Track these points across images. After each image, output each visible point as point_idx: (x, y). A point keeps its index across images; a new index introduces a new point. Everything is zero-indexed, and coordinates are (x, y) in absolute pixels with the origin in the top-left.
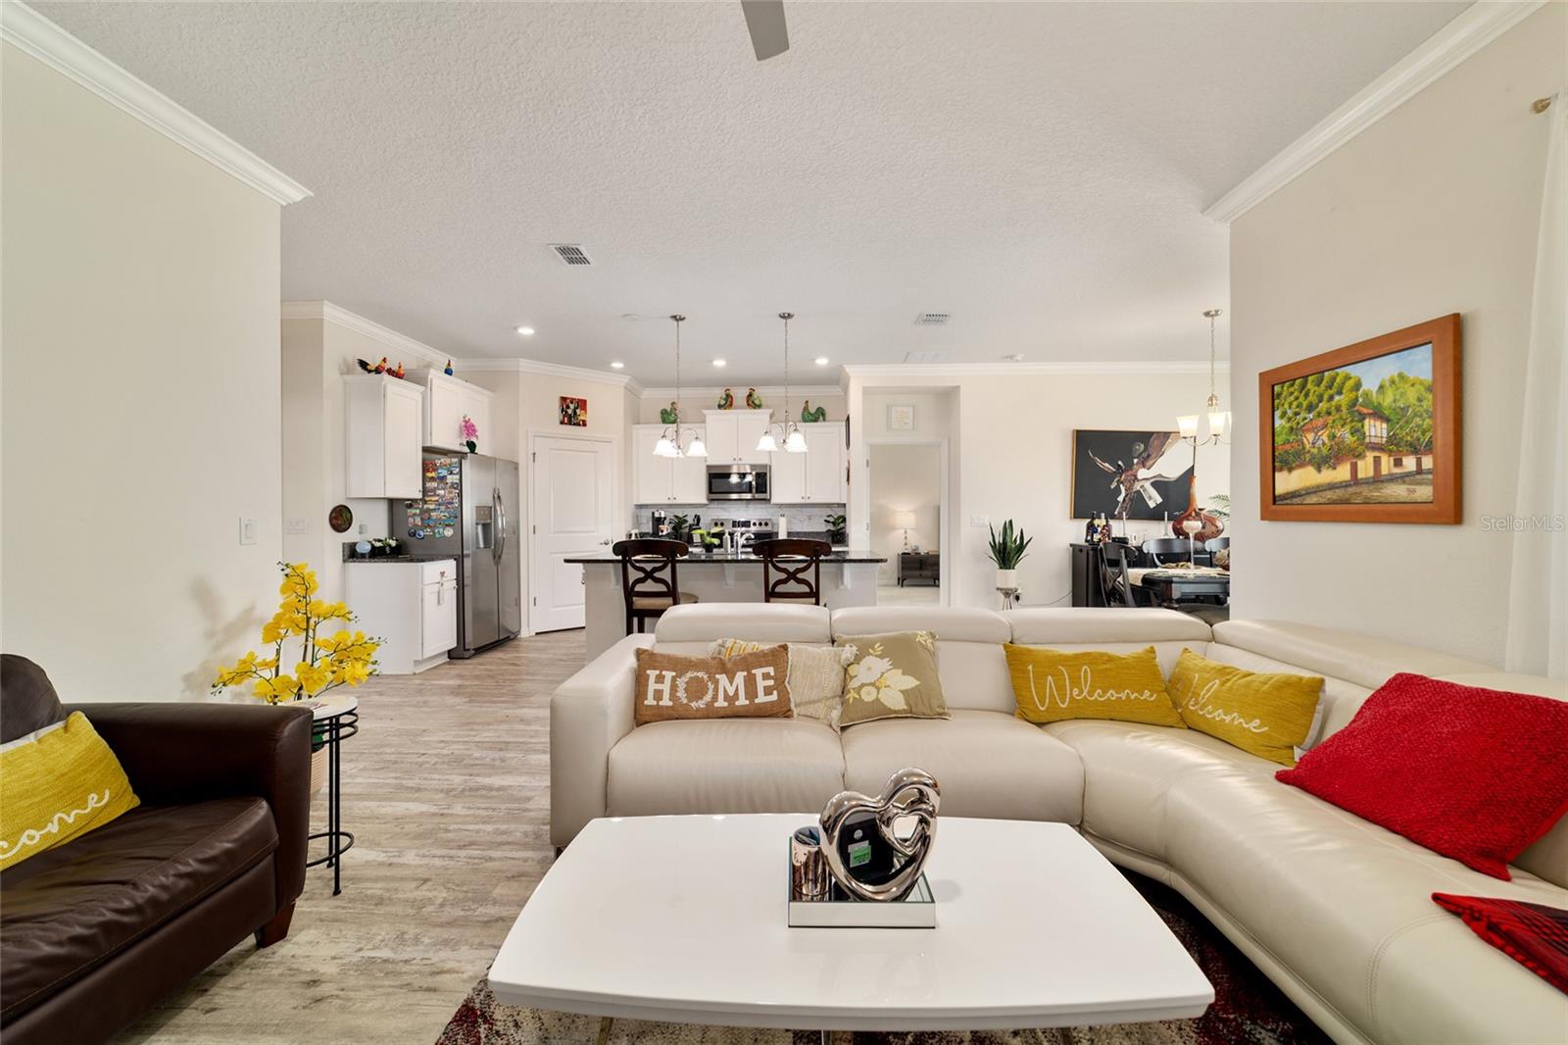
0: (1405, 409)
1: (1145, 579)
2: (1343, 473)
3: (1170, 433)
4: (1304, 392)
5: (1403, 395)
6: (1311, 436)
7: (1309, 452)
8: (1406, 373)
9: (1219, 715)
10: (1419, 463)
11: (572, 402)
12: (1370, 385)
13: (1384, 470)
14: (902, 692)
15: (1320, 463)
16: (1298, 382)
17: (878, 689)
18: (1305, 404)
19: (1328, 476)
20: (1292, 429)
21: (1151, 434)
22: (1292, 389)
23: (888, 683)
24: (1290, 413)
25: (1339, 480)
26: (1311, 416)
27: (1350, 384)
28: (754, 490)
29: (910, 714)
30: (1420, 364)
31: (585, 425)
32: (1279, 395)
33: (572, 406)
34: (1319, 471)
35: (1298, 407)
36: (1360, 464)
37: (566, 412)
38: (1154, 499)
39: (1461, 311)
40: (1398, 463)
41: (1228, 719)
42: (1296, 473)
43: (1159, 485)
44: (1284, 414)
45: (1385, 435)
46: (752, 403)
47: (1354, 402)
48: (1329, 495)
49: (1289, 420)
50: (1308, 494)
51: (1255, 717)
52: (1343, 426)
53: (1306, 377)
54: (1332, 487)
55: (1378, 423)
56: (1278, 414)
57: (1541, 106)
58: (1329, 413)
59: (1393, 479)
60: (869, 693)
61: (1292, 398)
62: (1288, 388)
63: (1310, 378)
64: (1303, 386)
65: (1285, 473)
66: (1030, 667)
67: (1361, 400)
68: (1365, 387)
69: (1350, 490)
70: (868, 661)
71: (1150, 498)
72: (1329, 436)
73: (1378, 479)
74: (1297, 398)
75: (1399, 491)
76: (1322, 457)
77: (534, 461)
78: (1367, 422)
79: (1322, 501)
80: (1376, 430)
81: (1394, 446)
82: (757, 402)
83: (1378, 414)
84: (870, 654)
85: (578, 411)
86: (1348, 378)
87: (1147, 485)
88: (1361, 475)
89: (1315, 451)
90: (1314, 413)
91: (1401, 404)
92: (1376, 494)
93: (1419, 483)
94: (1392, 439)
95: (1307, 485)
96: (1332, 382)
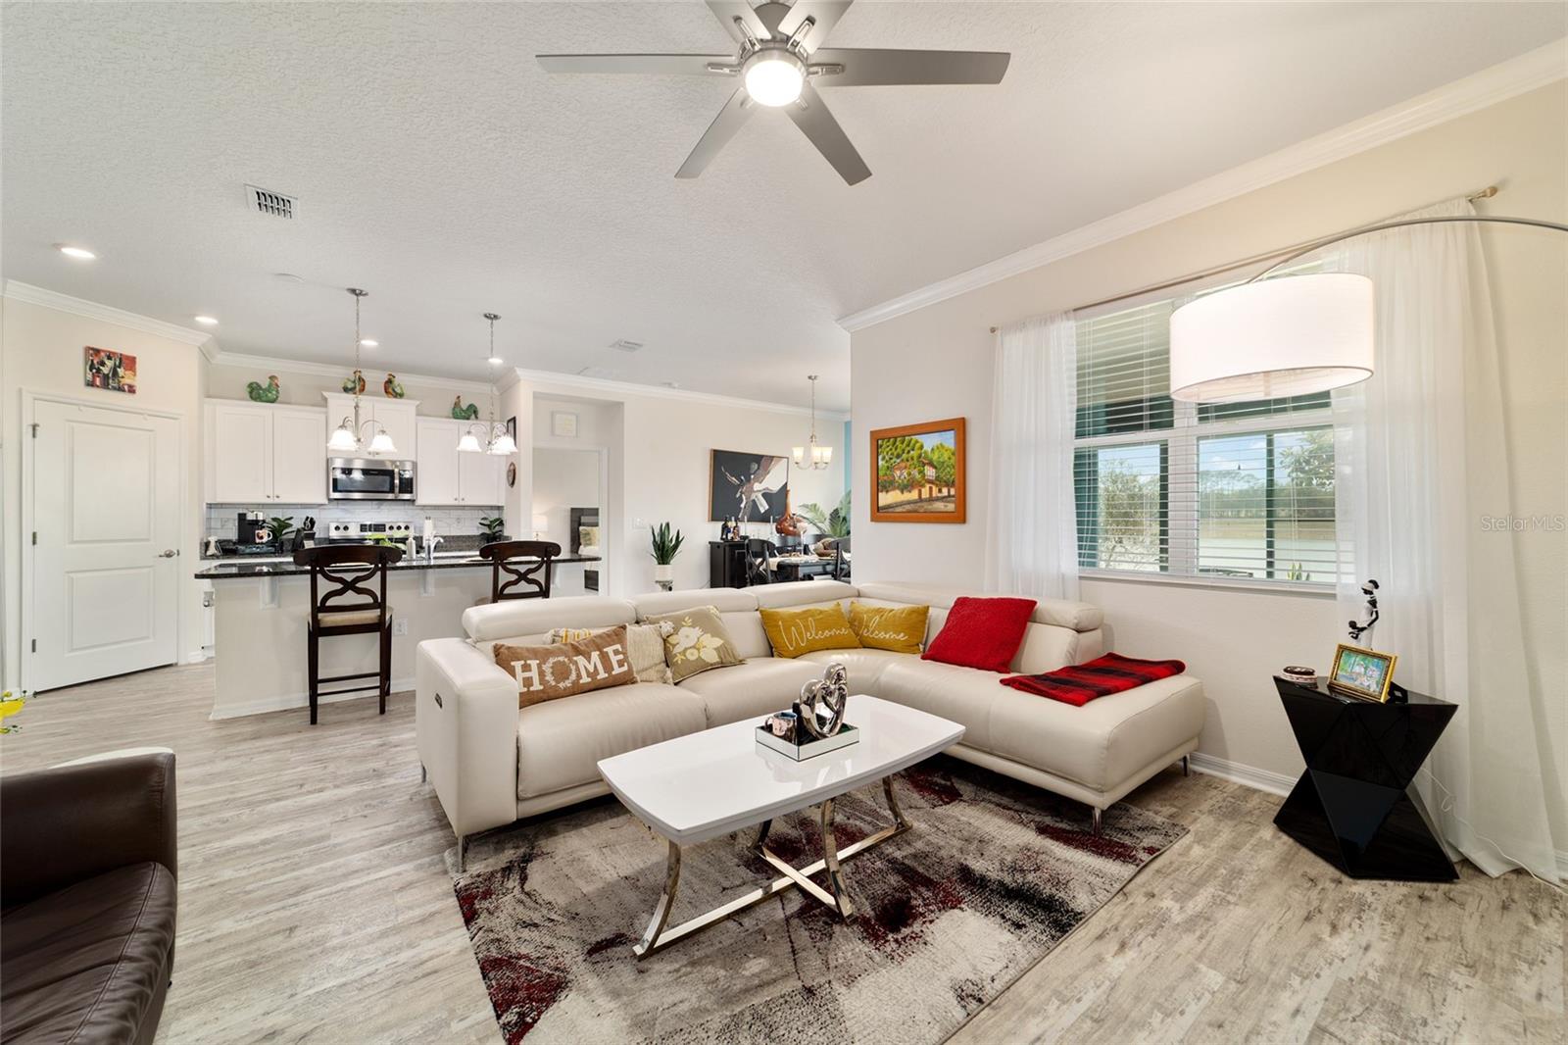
0: (943, 463)
1: (780, 566)
2: (914, 495)
3: (773, 457)
5: (942, 455)
6: (898, 473)
7: (897, 481)
8: (944, 444)
9: (882, 635)
10: (949, 492)
11: (109, 358)
12: (927, 448)
13: (934, 495)
14: (715, 649)
15: (903, 488)
16: (891, 440)
17: (698, 649)
18: (895, 453)
19: (907, 496)
20: (888, 467)
21: (762, 456)
22: (888, 444)
23: (704, 644)
24: (887, 458)
25: (912, 499)
26: (898, 461)
27: (918, 445)
28: (397, 490)
29: (722, 665)
30: (948, 439)
31: (132, 390)
32: (881, 446)
33: (109, 364)
34: (902, 493)
35: (891, 454)
36: (923, 490)
37: (99, 370)
38: (763, 507)
39: (965, 416)
40: (940, 491)
41: (887, 636)
42: (891, 493)
43: (767, 496)
44: (883, 458)
45: (934, 475)
46: (390, 389)
47: (920, 456)
48: (908, 507)
49: (887, 462)
50: (897, 506)
51: (900, 633)
52: (914, 468)
53: (896, 438)
54: (909, 503)
55: (931, 469)
56: (880, 457)
57: (993, 330)
58: (908, 460)
59: (938, 499)
60: (692, 654)
61: (888, 449)
62: (886, 442)
63: (899, 439)
64: (894, 443)
65: (884, 493)
66: (780, 623)
67: (923, 455)
68: (925, 448)
69: (919, 504)
70: (684, 631)
71: (762, 505)
72: (907, 474)
73: (931, 499)
74: (891, 449)
75: (940, 506)
76: (904, 485)
77: (34, 436)
78: (926, 467)
79: (903, 510)
80: (930, 472)
81: (938, 482)
82: (398, 390)
83: (931, 464)
84: (683, 626)
85: (121, 371)
86: (917, 442)
87: (760, 495)
88: (923, 497)
89: (900, 481)
90: (900, 459)
91: (941, 460)
92: (930, 507)
93: (948, 502)
94: (937, 478)
95: (897, 501)
96: (910, 443)
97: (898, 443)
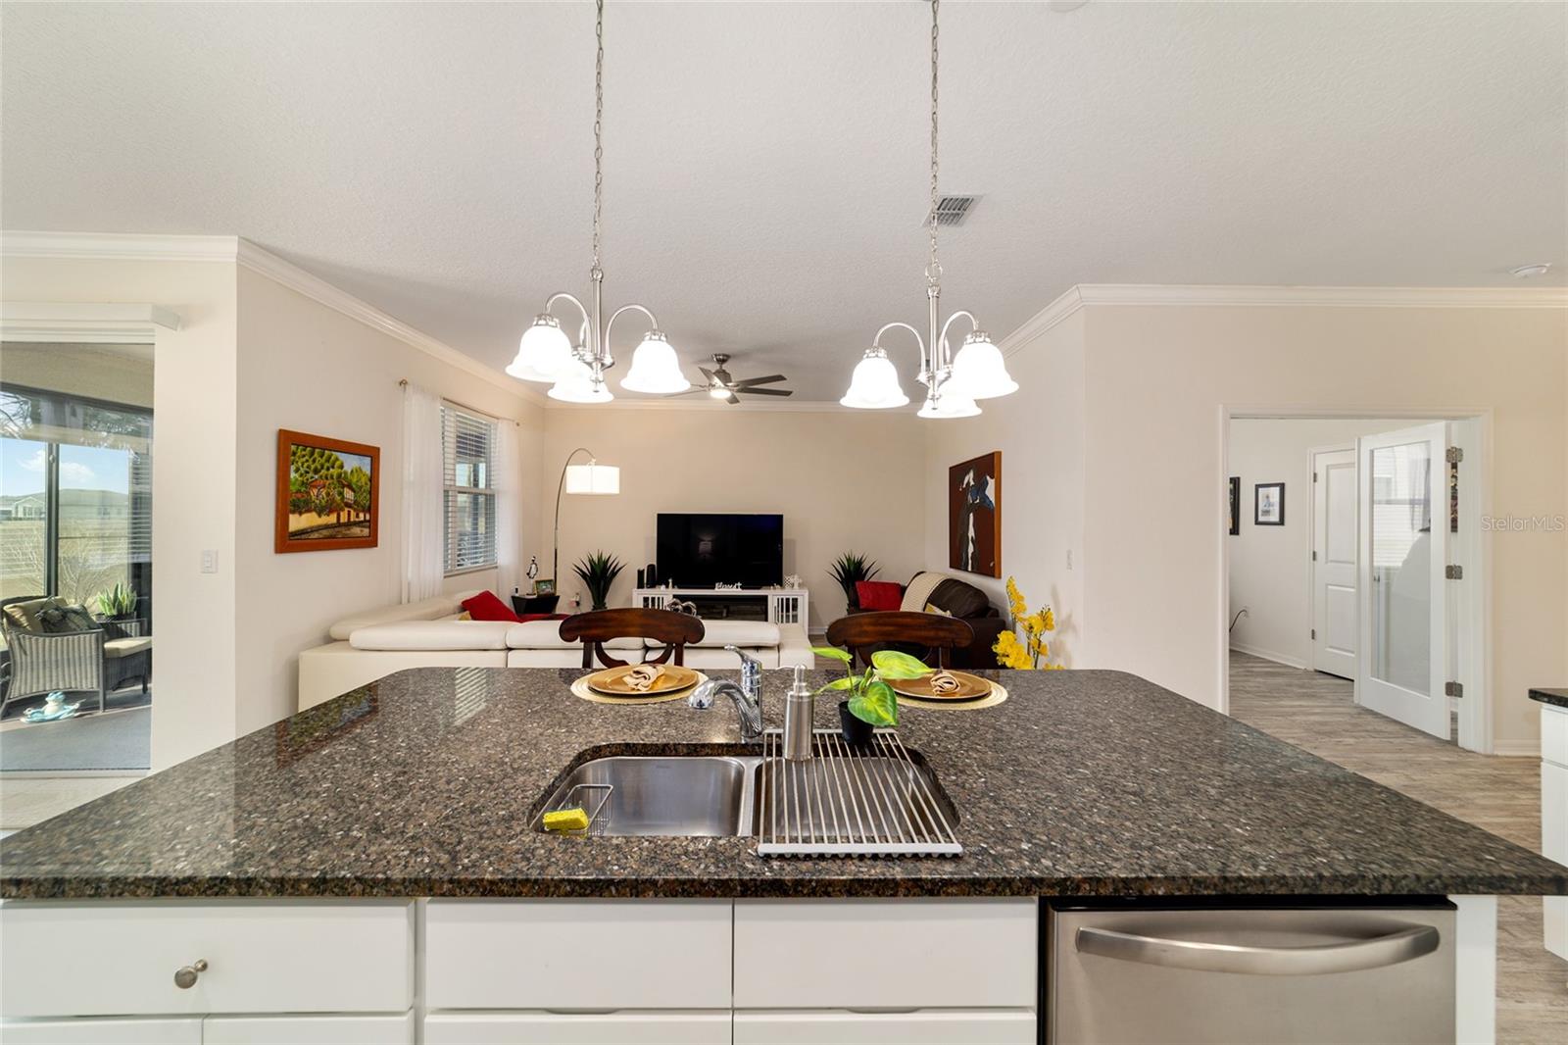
0: (361, 487)
2: (332, 519)
4: (312, 459)
5: (360, 479)
6: (315, 491)
7: (314, 502)
8: (362, 468)
10: (365, 516)
12: (347, 468)
13: (352, 519)
15: (320, 511)
16: (308, 449)
18: (313, 467)
19: (324, 519)
20: (303, 483)
22: (304, 453)
24: (302, 470)
25: (331, 523)
26: (316, 477)
27: (337, 464)
30: (365, 464)
32: (294, 454)
34: (320, 516)
35: (307, 467)
36: (342, 513)
39: (379, 447)
40: (357, 516)
42: (304, 516)
44: (297, 470)
45: (352, 498)
47: (339, 476)
48: (325, 533)
49: (301, 475)
50: (312, 531)
52: (334, 489)
53: (314, 448)
54: (327, 527)
55: (350, 492)
56: (293, 468)
57: (403, 383)
58: (327, 478)
59: (355, 524)
61: (304, 459)
62: (301, 450)
63: (317, 450)
64: (312, 454)
65: (297, 515)
67: (343, 475)
68: (345, 468)
69: (336, 529)
72: (326, 494)
73: (349, 524)
74: (307, 461)
75: (358, 531)
76: (322, 507)
78: (345, 489)
79: (320, 536)
80: (349, 495)
81: (357, 506)
83: (350, 487)
86: (337, 459)
88: (342, 521)
89: (318, 502)
90: (319, 475)
91: (359, 484)
92: (348, 532)
93: (366, 527)
94: (355, 501)
95: (313, 524)
96: (330, 457)
97: (316, 455)
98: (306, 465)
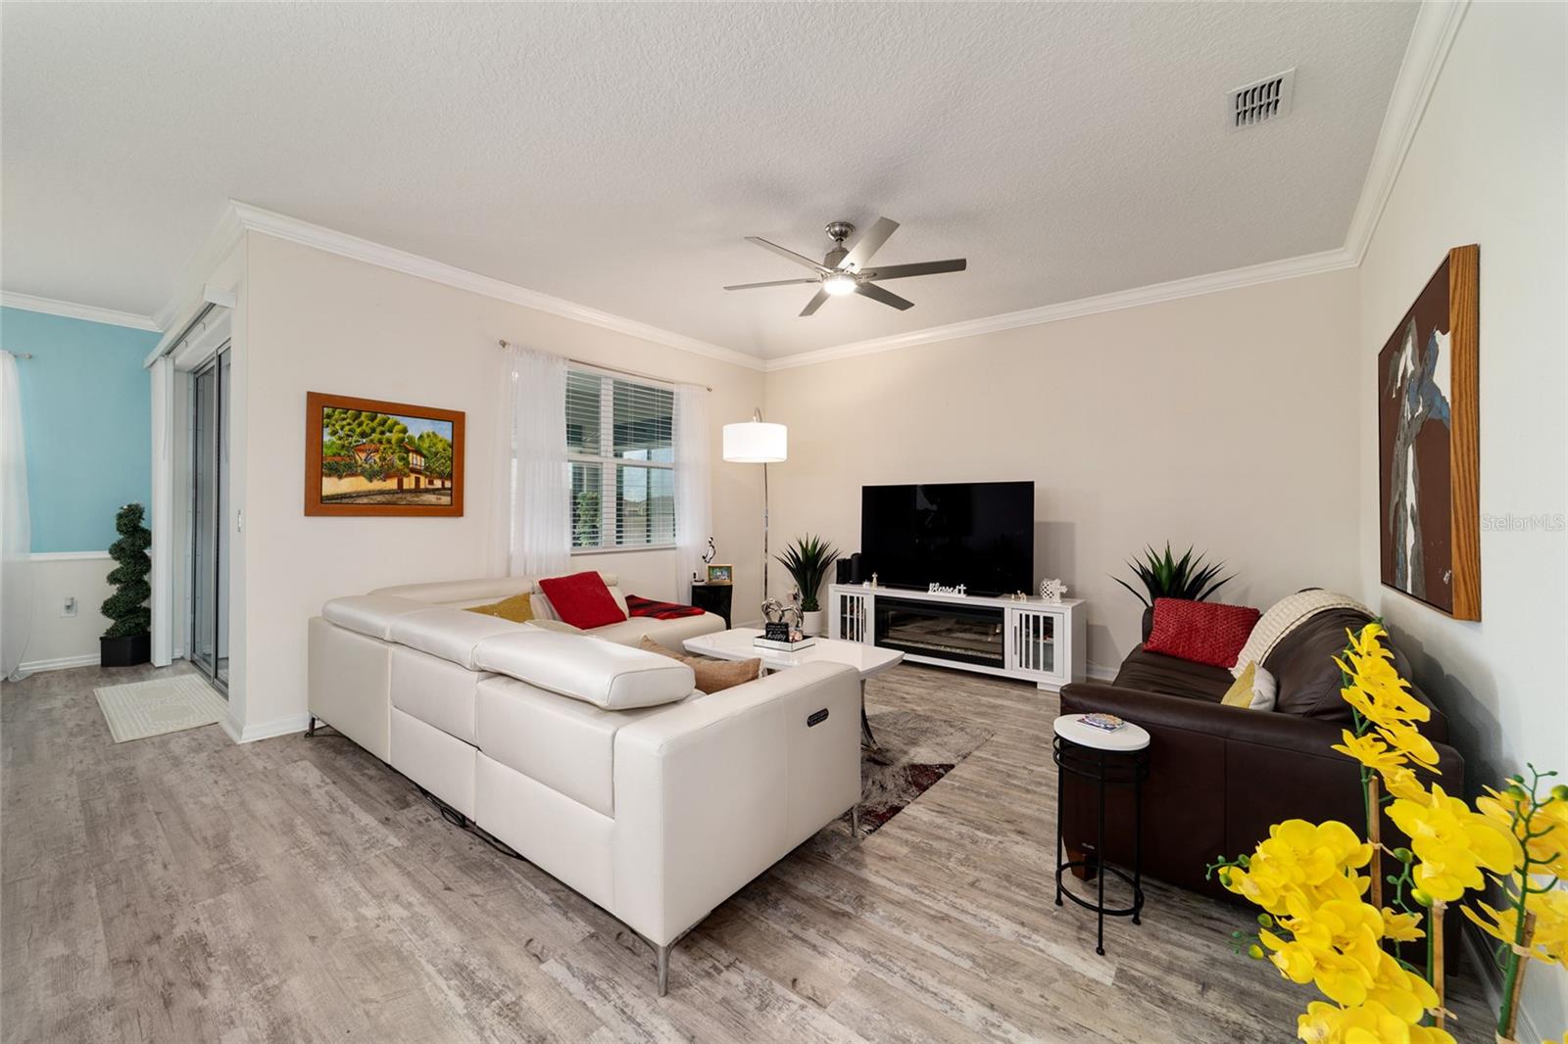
0: (436, 454)
2: (392, 484)
4: (356, 422)
5: (434, 445)
6: (363, 456)
7: (361, 466)
8: (437, 433)
10: (443, 483)
12: (414, 433)
13: (422, 486)
15: (371, 476)
16: (350, 412)
18: (358, 430)
19: (377, 485)
20: (343, 446)
22: (344, 416)
24: (341, 433)
25: (388, 488)
26: (364, 441)
27: (397, 428)
30: (445, 430)
32: (329, 416)
34: (371, 481)
35: (350, 430)
36: (405, 480)
39: (466, 411)
40: (431, 482)
42: (347, 480)
44: (334, 433)
45: (423, 464)
47: (401, 440)
48: (379, 498)
49: (341, 439)
50: (359, 496)
52: (392, 453)
53: (360, 411)
54: (381, 492)
55: (419, 458)
56: (327, 431)
57: (502, 343)
58: (381, 442)
59: (427, 491)
61: (345, 423)
62: (340, 413)
63: (364, 413)
64: (357, 417)
65: (335, 479)
67: (407, 440)
68: (410, 433)
69: (397, 496)
72: (380, 458)
73: (417, 491)
74: (349, 424)
75: (431, 498)
76: (374, 471)
78: (411, 454)
79: (372, 502)
80: (416, 461)
81: (430, 472)
83: (418, 452)
86: (397, 423)
88: (405, 487)
89: (367, 466)
90: (368, 439)
91: (433, 450)
92: (416, 499)
93: (444, 495)
94: (426, 468)
95: (359, 489)
96: (384, 422)
97: (363, 418)
98: (347, 428)
